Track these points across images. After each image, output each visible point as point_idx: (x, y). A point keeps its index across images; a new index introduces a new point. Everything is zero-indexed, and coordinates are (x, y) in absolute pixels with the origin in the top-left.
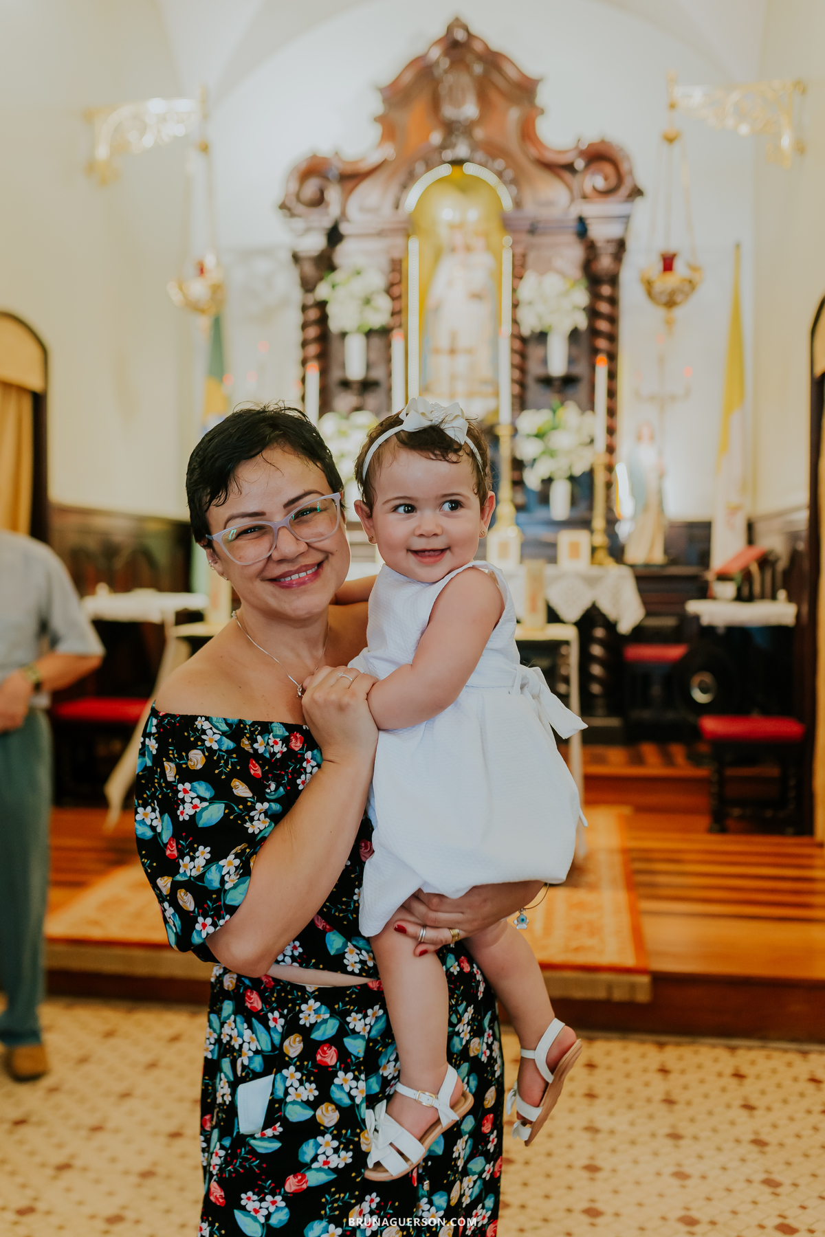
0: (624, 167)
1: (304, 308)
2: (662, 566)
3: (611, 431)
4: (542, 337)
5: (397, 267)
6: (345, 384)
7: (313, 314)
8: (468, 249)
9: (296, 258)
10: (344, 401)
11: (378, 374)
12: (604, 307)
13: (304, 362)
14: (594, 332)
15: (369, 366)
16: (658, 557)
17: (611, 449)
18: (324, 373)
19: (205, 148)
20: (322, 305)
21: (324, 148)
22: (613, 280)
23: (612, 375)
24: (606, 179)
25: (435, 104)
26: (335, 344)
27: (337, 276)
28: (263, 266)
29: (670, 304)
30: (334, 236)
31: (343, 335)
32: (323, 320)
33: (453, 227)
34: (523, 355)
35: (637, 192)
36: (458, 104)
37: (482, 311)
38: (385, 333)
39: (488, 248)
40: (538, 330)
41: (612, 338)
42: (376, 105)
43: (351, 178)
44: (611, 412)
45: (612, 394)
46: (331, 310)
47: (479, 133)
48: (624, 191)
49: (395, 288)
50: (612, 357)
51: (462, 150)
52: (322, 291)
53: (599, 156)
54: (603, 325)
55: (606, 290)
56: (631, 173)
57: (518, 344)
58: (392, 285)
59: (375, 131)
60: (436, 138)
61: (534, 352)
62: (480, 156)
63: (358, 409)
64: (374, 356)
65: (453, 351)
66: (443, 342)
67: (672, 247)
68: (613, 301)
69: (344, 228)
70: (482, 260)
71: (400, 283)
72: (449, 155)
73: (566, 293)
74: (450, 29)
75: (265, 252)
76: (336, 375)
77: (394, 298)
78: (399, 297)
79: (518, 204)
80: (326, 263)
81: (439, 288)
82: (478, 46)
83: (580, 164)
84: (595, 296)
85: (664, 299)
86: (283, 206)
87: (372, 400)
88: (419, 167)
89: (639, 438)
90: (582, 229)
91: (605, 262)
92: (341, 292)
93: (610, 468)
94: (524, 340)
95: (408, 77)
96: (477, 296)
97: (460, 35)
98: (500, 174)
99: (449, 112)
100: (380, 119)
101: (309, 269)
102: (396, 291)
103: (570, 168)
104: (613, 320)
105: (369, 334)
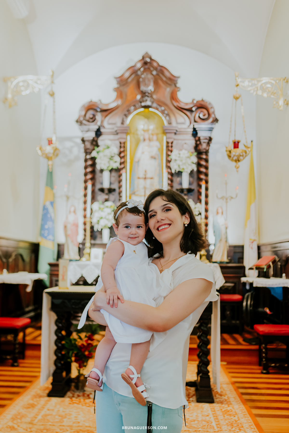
0: (211, 111)
1: (86, 160)
2: (227, 263)
3: (206, 210)
4: (179, 174)
5: (122, 146)
6: (102, 190)
7: (90, 163)
8: (150, 140)
9: (83, 141)
10: (101, 197)
11: (115, 186)
12: (203, 163)
13: (86, 182)
14: (199, 172)
15: (111, 184)
16: (225, 259)
17: (206, 218)
18: (93, 185)
19: (52, 95)
20: (93, 159)
21: (95, 99)
22: (207, 152)
23: (207, 189)
24: (204, 115)
25: (138, 85)
26: (98, 174)
27: (100, 148)
28: (68, 144)
29: (238, 160)
30: (98, 133)
31: (102, 171)
32: (94, 165)
33: (144, 131)
34: (172, 181)
35: (216, 120)
36: (147, 85)
37: (155, 163)
38: (118, 170)
39: (157, 140)
40: (177, 170)
41: (206, 175)
42: (115, 84)
43: (106, 112)
44: (207, 203)
45: (207, 196)
46: (97, 161)
47: (155, 97)
48: (211, 120)
49: (122, 154)
50: (207, 182)
51: (148, 103)
52: (94, 154)
53: (201, 106)
54: (203, 170)
55: (204, 156)
56: (214, 113)
57: (170, 177)
58: (120, 153)
59: (114, 94)
60: (139, 97)
61: (176, 180)
62: (155, 105)
63: (107, 200)
64: (113, 179)
65: (145, 178)
66: (141, 175)
67: (237, 139)
68: (207, 161)
69: (102, 130)
70: (155, 144)
71: (124, 151)
72: (143, 104)
73: (189, 157)
74: (143, 58)
75: (69, 139)
76: (98, 186)
77: (121, 158)
78: (123, 157)
79: (170, 123)
80: (95, 143)
81: (139, 154)
82: (155, 64)
83: (194, 109)
84: (200, 158)
85: (235, 158)
86: (77, 121)
87: (112, 197)
88: (132, 108)
89: (218, 213)
90: (195, 133)
91: (204, 146)
92: (101, 154)
93: (206, 225)
94: (172, 175)
95: (127, 74)
96: (153, 158)
97: (148, 60)
98: (163, 112)
99: (143, 88)
100: (116, 90)
101: (88, 145)
102: (122, 155)
103: (190, 110)
104: (207, 168)
105: (111, 171)
